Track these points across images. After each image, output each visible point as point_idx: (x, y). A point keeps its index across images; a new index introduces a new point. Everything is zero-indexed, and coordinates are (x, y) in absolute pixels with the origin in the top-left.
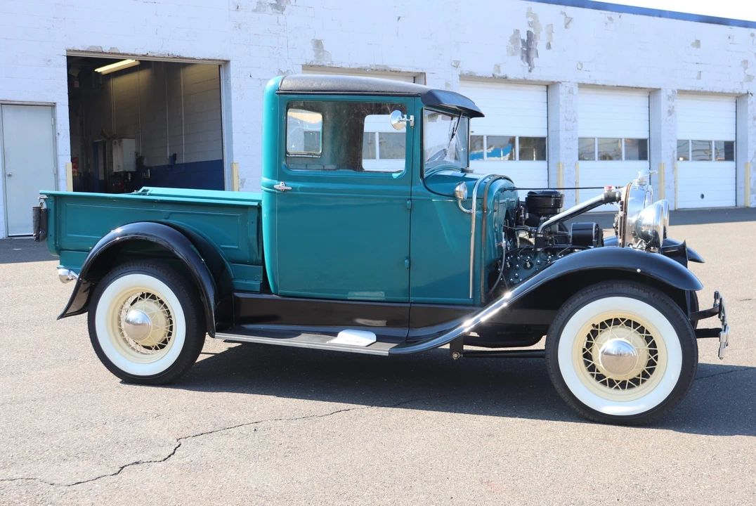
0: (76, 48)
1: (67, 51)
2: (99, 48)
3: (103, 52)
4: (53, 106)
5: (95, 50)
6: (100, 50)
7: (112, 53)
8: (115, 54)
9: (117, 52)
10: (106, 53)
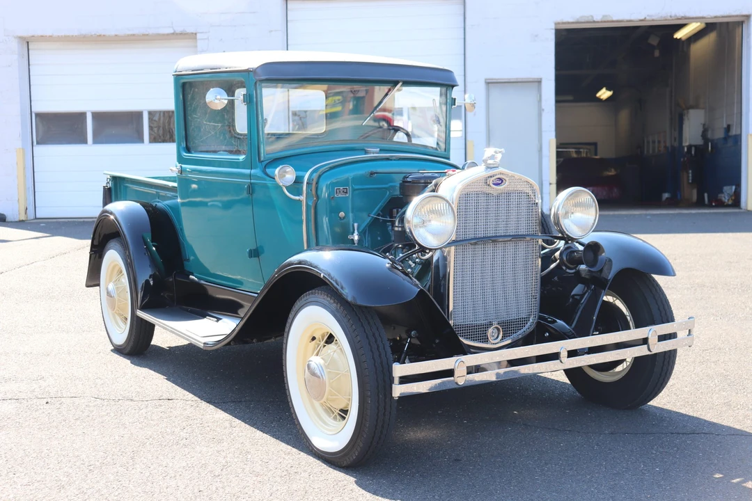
0: (565, 20)
1: (556, 24)
2: (590, 18)
3: (594, 22)
4: (539, 82)
5: (586, 19)
6: (590, 19)
7: (605, 22)
8: (608, 22)
9: (610, 19)
10: (598, 22)
